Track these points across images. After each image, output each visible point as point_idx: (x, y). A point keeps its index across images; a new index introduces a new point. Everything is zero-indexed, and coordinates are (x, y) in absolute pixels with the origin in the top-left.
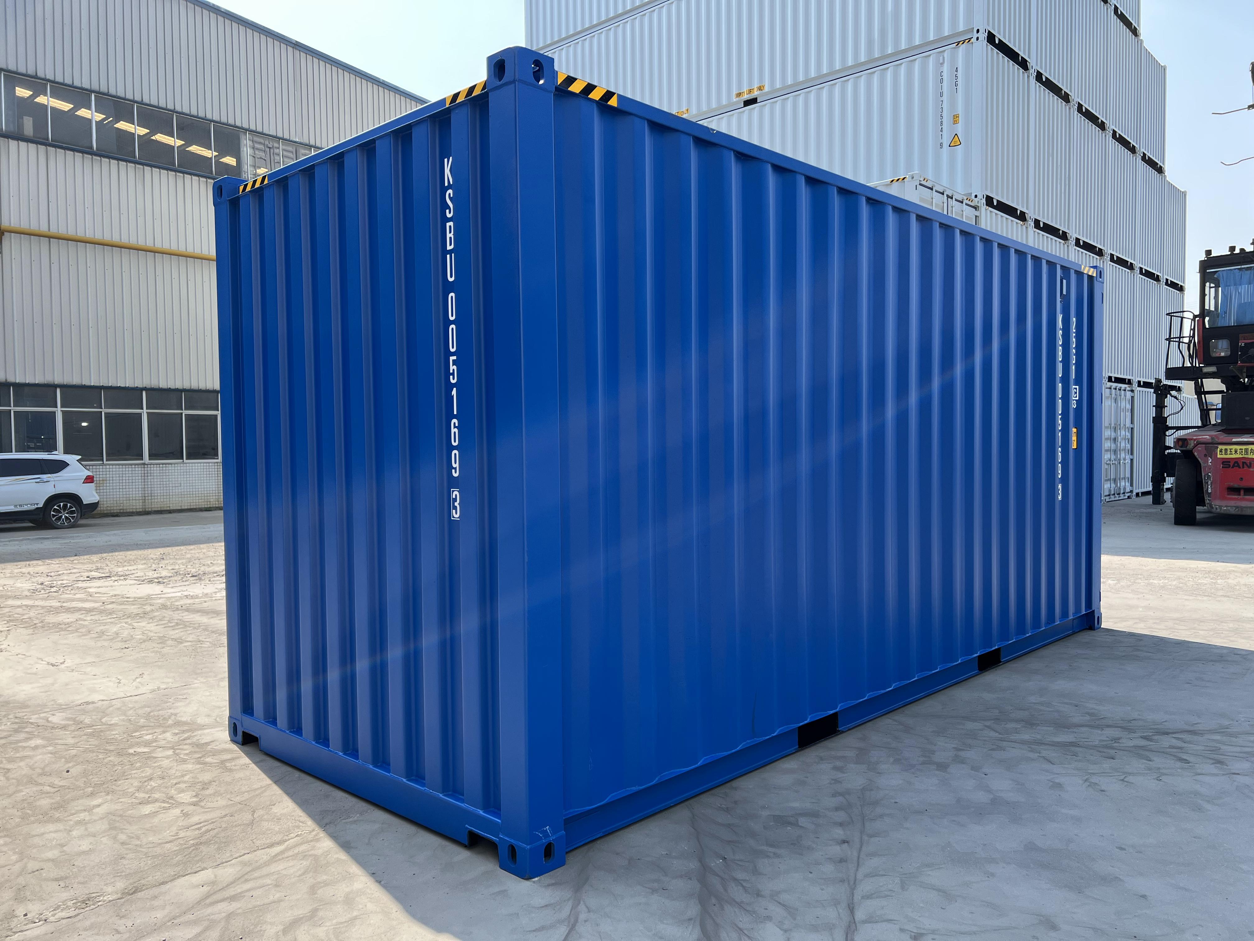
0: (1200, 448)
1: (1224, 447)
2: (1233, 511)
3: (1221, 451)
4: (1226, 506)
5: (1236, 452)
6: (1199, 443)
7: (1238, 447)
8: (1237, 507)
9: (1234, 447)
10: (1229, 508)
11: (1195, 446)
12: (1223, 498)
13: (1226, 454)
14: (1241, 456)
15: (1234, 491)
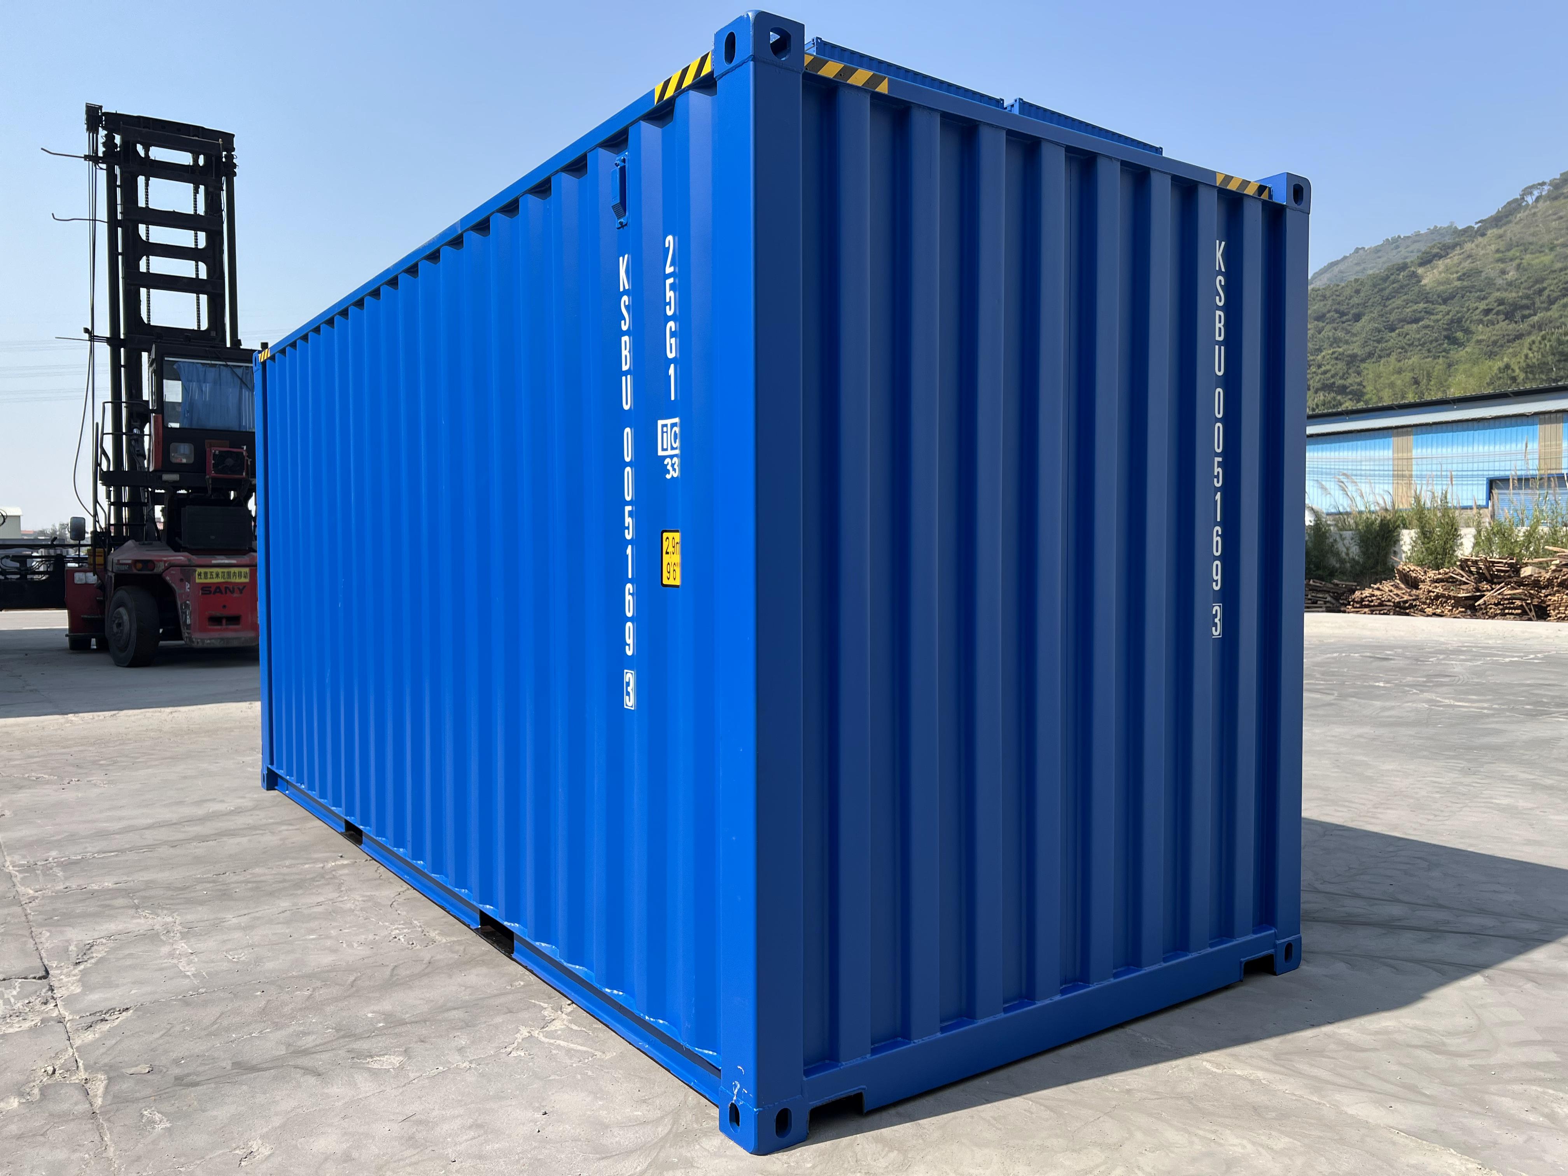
0: (173, 571)
1: (202, 570)
2: (217, 644)
3: (200, 574)
4: (210, 639)
5: (217, 575)
6: (172, 565)
7: (220, 570)
8: (222, 639)
9: (215, 570)
10: (213, 641)
11: (167, 569)
12: (203, 630)
13: (206, 577)
14: (223, 580)
15: (216, 620)
